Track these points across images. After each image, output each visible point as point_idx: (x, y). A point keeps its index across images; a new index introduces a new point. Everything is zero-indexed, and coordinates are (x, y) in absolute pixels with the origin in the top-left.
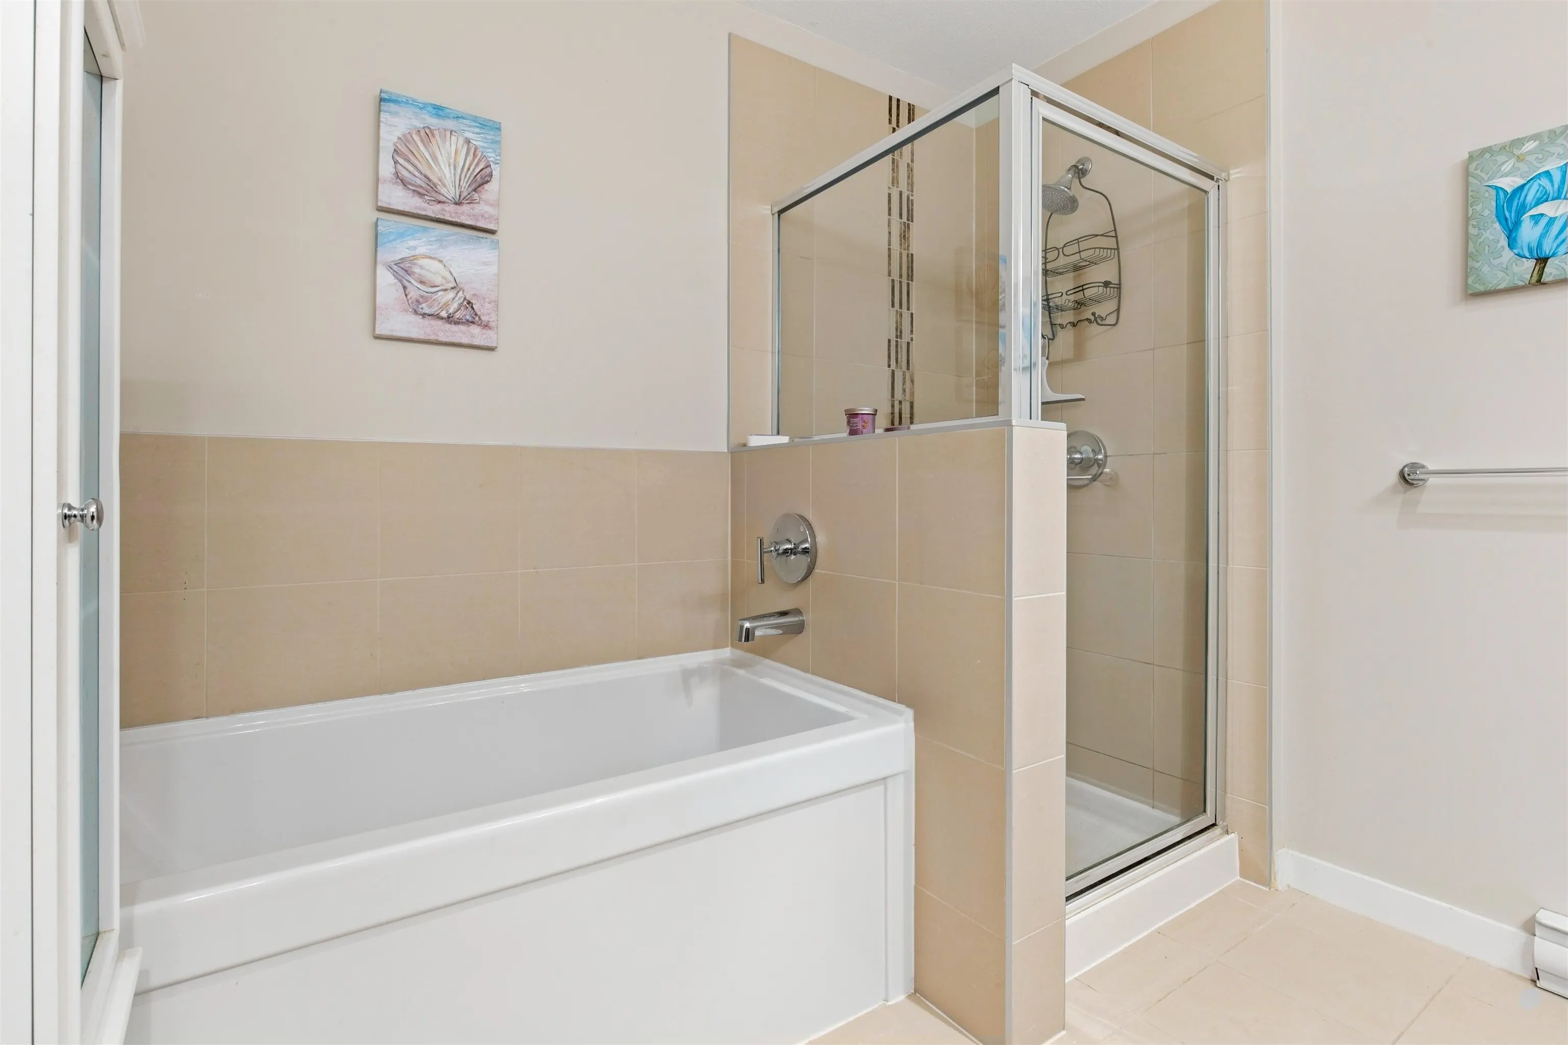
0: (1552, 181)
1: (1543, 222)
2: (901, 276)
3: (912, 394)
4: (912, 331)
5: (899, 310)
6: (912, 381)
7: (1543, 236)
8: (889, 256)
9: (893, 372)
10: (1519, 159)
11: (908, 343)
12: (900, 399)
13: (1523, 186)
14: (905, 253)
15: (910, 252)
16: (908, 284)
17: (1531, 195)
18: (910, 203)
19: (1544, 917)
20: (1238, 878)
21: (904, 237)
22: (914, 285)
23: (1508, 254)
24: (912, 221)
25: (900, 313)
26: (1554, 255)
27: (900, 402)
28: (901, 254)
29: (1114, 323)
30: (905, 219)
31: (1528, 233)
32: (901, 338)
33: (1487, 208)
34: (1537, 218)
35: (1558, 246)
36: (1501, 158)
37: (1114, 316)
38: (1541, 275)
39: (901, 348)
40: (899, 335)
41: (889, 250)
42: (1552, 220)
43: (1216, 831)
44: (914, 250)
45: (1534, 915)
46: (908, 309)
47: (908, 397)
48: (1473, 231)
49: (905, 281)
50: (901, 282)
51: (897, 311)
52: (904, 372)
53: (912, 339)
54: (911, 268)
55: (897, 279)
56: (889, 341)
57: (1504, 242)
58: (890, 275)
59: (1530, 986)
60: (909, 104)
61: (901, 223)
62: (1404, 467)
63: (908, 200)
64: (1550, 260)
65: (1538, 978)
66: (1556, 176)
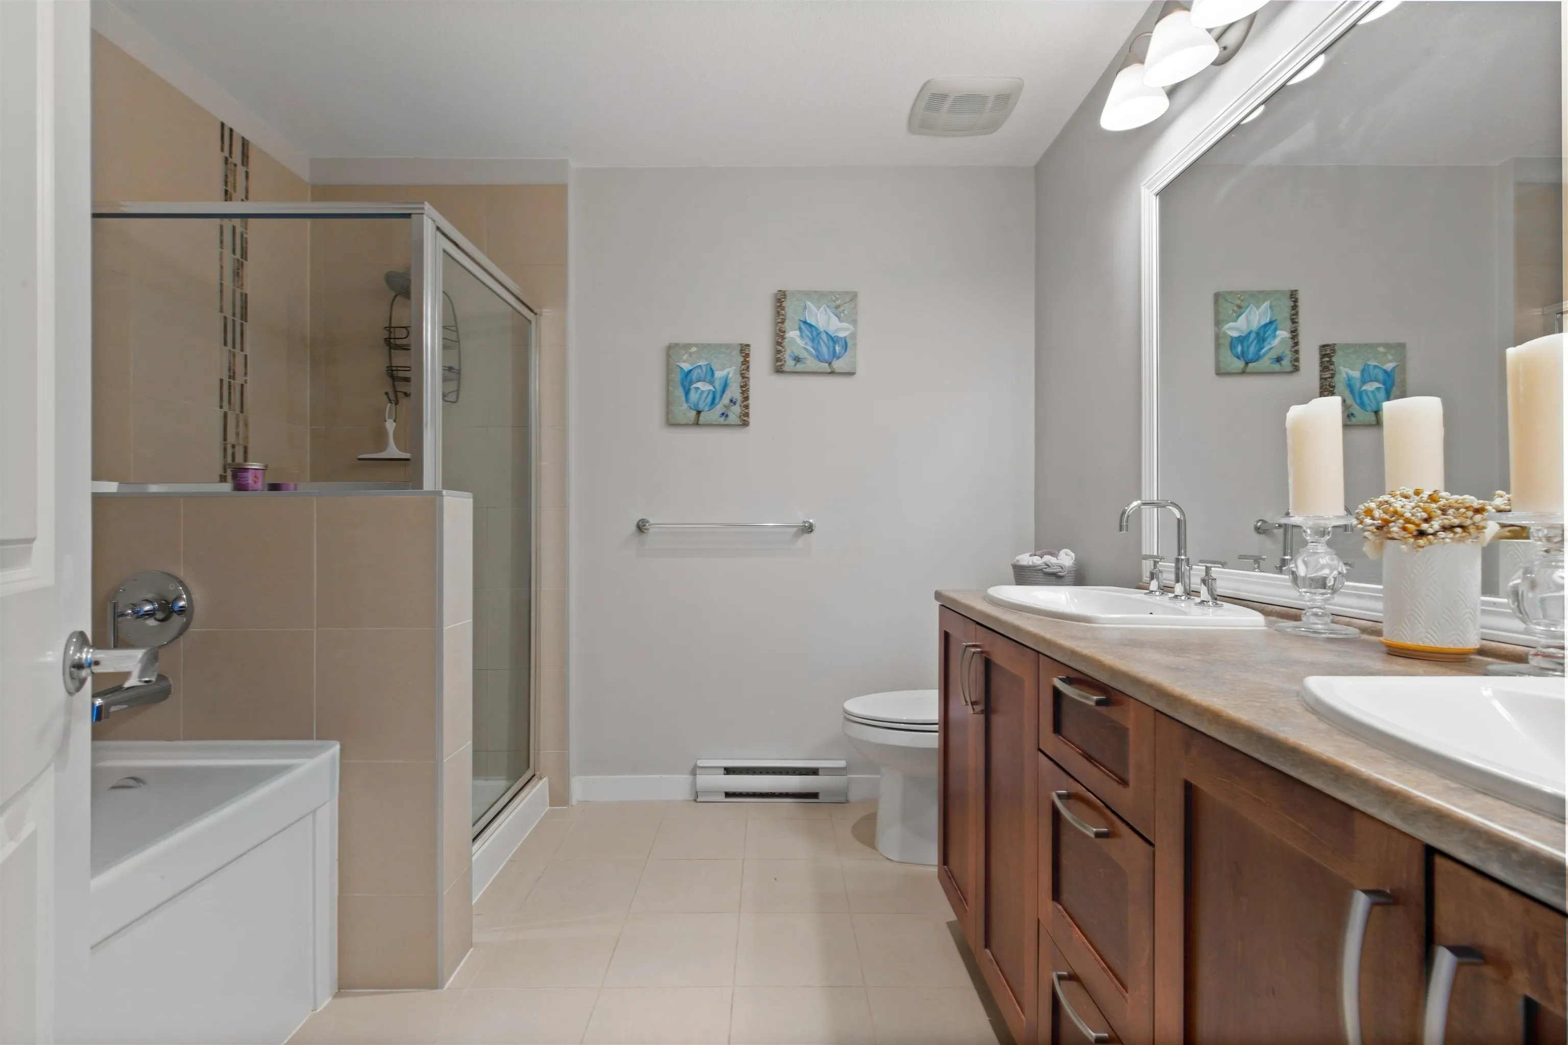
0: (702, 371)
1: (699, 392)
2: (234, 315)
3: (246, 438)
4: (246, 374)
5: (232, 350)
6: (246, 425)
7: (699, 399)
8: (221, 291)
9: (225, 415)
10: (690, 354)
11: (242, 386)
12: (233, 443)
13: (691, 370)
14: (238, 291)
15: (244, 292)
16: (242, 324)
17: (694, 375)
18: (244, 241)
19: (701, 763)
20: (549, 807)
21: (238, 273)
22: (248, 327)
23: (685, 406)
24: (246, 260)
25: (233, 353)
26: (703, 410)
27: (233, 446)
28: (234, 291)
29: (454, 400)
30: (238, 256)
31: (693, 396)
32: (234, 379)
33: (677, 377)
34: (697, 388)
35: (705, 406)
36: (683, 352)
37: (454, 395)
38: (698, 419)
39: (234, 389)
40: (232, 376)
41: (221, 284)
42: (703, 392)
43: (535, 780)
44: (248, 289)
45: (696, 763)
46: (242, 350)
47: (241, 441)
48: (671, 389)
49: (238, 321)
50: (234, 321)
51: (230, 351)
52: (238, 415)
53: (246, 382)
54: (244, 307)
55: (230, 317)
56: (221, 381)
57: (683, 398)
58: (221, 311)
59: (694, 803)
60: (243, 138)
61: (234, 259)
62: (639, 521)
63: (242, 236)
64: (702, 413)
65: (697, 798)
66: (704, 369)
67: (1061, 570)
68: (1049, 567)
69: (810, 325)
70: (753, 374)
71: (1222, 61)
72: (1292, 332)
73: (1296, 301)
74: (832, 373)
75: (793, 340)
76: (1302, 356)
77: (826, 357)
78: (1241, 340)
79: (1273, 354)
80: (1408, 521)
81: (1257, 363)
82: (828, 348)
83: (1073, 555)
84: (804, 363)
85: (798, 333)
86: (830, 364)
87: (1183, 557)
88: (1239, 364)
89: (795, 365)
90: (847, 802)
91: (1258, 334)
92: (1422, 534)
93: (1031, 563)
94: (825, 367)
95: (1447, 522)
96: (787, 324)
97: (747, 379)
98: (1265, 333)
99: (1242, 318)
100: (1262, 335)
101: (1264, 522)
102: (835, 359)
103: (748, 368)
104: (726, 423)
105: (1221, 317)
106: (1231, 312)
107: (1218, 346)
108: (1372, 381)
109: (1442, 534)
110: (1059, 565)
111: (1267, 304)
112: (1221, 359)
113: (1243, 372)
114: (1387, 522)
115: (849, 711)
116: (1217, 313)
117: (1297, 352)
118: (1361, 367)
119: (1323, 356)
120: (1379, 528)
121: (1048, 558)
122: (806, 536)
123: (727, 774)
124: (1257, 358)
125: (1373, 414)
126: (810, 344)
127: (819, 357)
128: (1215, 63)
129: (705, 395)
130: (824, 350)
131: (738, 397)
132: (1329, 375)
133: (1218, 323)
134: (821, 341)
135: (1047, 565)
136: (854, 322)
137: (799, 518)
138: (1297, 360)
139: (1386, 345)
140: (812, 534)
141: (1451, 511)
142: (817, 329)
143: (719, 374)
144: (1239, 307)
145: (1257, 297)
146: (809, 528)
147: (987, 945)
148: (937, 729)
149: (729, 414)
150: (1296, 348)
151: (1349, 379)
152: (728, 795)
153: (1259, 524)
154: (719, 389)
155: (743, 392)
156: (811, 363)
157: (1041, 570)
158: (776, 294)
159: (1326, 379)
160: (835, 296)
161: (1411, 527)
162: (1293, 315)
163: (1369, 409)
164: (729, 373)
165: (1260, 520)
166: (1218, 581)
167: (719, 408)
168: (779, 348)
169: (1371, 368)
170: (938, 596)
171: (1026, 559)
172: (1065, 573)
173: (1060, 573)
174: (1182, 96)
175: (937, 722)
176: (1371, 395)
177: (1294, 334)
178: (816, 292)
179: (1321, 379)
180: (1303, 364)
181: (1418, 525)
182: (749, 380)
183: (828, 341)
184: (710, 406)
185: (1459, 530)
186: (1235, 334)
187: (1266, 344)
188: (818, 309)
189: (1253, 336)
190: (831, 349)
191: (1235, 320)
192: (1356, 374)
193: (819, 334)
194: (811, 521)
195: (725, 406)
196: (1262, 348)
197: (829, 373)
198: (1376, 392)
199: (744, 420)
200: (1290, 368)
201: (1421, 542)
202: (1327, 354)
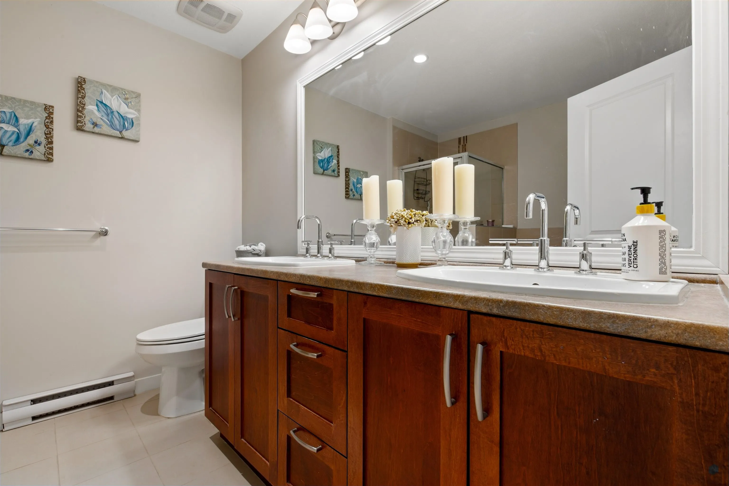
0: (6, 115)
1: (3, 131)
19: (6, 403)
26: (7, 145)
35: (9, 142)
38: (2, 151)
42: (6, 132)
64: (5, 147)
65: (4, 428)
66: (8, 115)
67: (260, 252)
68: (255, 251)
69: (105, 105)
70: (56, 126)
71: (333, 38)
72: (337, 161)
73: (339, 150)
74: (122, 138)
75: (92, 112)
76: (340, 171)
77: (118, 127)
78: (322, 161)
79: (332, 169)
80: (406, 219)
81: (327, 171)
82: (120, 122)
83: (264, 245)
84: (101, 128)
85: (96, 108)
86: (121, 132)
87: (320, 240)
88: (321, 171)
89: (94, 128)
90: (135, 395)
91: (327, 160)
92: (409, 223)
93: (245, 249)
94: (117, 133)
95: (416, 219)
96: (87, 100)
97: (51, 130)
98: (330, 160)
99: (322, 152)
100: (329, 160)
101: (329, 233)
102: (125, 130)
103: (52, 122)
104: (31, 157)
105: (316, 150)
106: (319, 149)
107: (314, 162)
108: (359, 184)
109: (415, 223)
110: (260, 250)
111: (330, 148)
112: (316, 167)
113: (323, 174)
114: (398, 220)
115: (140, 339)
116: (314, 149)
117: (339, 169)
118: (357, 178)
119: (346, 172)
120: (396, 222)
121: (253, 247)
122: (103, 238)
123: (33, 404)
124: (327, 170)
125: (360, 196)
126: (105, 116)
127: (112, 126)
128: (329, 38)
129: (8, 135)
130: (116, 122)
131: (42, 139)
132: (348, 180)
133: (314, 152)
134: (114, 117)
135: (254, 250)
136: (139, 111)
137: (98, 226)
138: (339, 172)
139: (363, 172)
140: (106, 237)
141: (417, 215)
142: (111, 109)
143: (22, 121)
144: (322, 148)
145: (328, 145)
146: (105, 233)
147: (242, 436)
148: (204, 338)
149: (33, 151)
150: (339, 168)
151: (353, 182)
152: (34, 418)
153: (328, 234)
154: (23, 133)
155: (47, 138)
156: (106, 129)
157: (251, 252)
158: (78, 79)
159: (347, 181)
160: (125, 92)
161: (407, 221)
162: (338, 155)
163: (358, 193)
164: (33, 123)
165: (328, 233)
166: (335, 248)
167: (23, 146)
168: (80, 114)
169: (359, 179)
170: (204, 265)
171: (243, 248)
172: (262, 253)
173: (260, 254)
174: (317, 46)
175: (204, 333)
176: (359, 189)
177: (338, 161)
178: (110, 86)
179: (346, 181)
180: (340, 174)
181: (408, 220)
182: (53, 130)
183: (120, 118)
184: (15, 143)
185: (419, 222)
186: (320, 158)
187: (330, 164)
188: (112, 97)
189: (326, 160)
190: (122, 123)
191: (320, 153)
192: (355, 180)
193: (112, 112)
194: (106, 228)
195: (30, 145)
196: (329, 166)
197: (120, 138)
198: (360, 188)
199: (48, 158)
200: (337, 175)
201: (410, 226)
202: (347, 171)
